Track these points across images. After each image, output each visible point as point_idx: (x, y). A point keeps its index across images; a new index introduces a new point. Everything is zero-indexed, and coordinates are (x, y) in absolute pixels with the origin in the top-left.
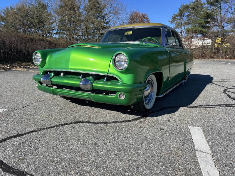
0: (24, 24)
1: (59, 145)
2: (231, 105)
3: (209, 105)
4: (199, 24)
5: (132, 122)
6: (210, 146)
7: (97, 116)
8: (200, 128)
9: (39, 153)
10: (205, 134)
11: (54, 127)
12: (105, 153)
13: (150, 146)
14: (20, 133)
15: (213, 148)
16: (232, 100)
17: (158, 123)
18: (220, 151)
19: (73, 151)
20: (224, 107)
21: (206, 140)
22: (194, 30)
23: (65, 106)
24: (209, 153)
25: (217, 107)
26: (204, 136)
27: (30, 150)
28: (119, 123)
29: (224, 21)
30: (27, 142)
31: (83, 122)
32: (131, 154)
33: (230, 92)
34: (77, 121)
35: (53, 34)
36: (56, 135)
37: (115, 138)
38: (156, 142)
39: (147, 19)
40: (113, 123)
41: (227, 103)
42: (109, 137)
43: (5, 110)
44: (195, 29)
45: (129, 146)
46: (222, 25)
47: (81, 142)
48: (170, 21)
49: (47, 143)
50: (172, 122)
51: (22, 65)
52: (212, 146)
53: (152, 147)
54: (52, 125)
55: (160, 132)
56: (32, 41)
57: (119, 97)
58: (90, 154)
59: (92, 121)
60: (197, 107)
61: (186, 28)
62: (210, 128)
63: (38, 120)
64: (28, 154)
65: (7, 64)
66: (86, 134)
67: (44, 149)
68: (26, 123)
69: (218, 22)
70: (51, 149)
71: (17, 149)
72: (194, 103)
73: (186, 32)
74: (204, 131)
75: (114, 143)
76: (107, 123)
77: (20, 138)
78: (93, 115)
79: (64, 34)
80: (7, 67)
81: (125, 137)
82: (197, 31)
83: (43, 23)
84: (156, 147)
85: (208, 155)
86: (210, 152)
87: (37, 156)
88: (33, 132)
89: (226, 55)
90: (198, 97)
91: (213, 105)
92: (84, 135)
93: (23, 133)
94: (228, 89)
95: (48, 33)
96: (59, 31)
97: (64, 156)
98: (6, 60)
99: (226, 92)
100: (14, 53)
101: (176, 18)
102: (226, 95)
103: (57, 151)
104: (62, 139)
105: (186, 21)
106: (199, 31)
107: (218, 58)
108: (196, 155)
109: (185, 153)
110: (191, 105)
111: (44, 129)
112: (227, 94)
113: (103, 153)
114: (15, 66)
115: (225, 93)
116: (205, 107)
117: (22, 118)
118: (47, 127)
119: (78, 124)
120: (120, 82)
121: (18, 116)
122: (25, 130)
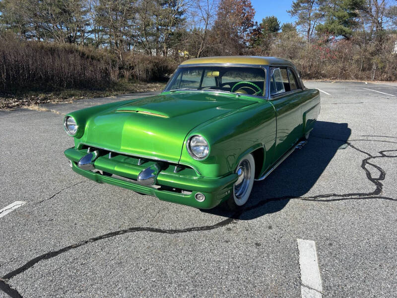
0: (35, 15)
1: (111, 273)
2: (367, 195)
3: (335, 195)
4: (339, 18)
5: (215, 230)
6: (322, 276)
7: (163, 216)
8: (314, 242)
9: (82, 289)
10: (318, 255)
11: (101, 238)
12: (176, 288)
13: (238, 277)
14: (51, 249)
15: (326, 281)
16: (372, 183)
17: (254, 233)
18: (335, 286)
19: (131, 284)
20: (355, 200)
21: (319, 266)
22: (330, 28)
23: (114, 196)
24: (319, 290)
25: (346, 199)
26: (316, 258)
27: (70, 283)
28: (196, 232)
29: (382, 13)
30: (63, 268)
31: (143, 229)
32: (210, 291)
33: (372, 165)
34: (134, 227)
35: (88, 32)
36: (104, 254)
37: (190, 262)
38: (248, 270)
39: (250, 7)
40: (188, 232)
41: (362, 192)
42: (181, 259)
43: (24, 203)
44: (332, 26)
45: (209, 276)
46: (378, 21)
47: (141, 268)
48: (289, 12)
49: (93, 269)
50: (274, 230)
51: (38, 99)
52: (325, 278)
53: (242, 278)
54: (98, 235)
55: (256, 250)
56: (52, 55)
57: (197, 198)
58: (154, 291)
59: (157, 227)
60: (315, 198)
61: (316, 25)
62: (328, 242)
63: (76, 224)
64: (68, 290)
65: (13, 98)
66: (147, 254)
67: (90, 282)
68: (59, 230)
69: (373, 16)
70: (100, 282)
71: (52, 281)
72: (312, 190)
73: (316, 32)
74: (318, 249)
75: (188, 271)
76: (179, 231)
77: (53, 259)
78: (158, 215)
79: (106, 34)
80: (14, 104)
81: (204, 260)
82: (336, 31)
83: (69, 14)
84: (247, 279)
85: (317, 293)
86: (321, 289)
87: (80, 294)
88: (70, 248)
89: (383, 74)
90: (320, 177)
91: (340, 196)
92: (145, 255)
93: (57, 250)
94: (369, 158)
95: (79, 31)
96: (96, 28)
97: (118, 294)
98: (11, 90)
99: (367, 166)
100: (23, 77)
101: (300, 6)
102: (365, 172)
103: (108, 285)
104: (113, 262)
105: (318, 12)
106: (337, 30)
107: (369, 78)
108: (300, 294)
109: (287, 289)
110: (306, 195)
111: (86, 242)
112: (366, 170)
113: (172, 289)
114: (26, 101)
115: (364, 168)
116: (328, 199)
117: (52, 220)
118: (91, 239)
120: (197, 175)
121: (45, 216)
122: (59, 245)
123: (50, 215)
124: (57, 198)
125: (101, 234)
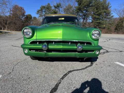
34: (69, 71)
50: (106, 62)
76: (85, 68)
101: (39, 12)
117: (30, 78)
118: (60, 79)
119: (72, 72)
120: (93, 45)
121: (23, 77)
122: (51, 85)
123: (25, 76)
124: (17, 70)
125: (61, 76)
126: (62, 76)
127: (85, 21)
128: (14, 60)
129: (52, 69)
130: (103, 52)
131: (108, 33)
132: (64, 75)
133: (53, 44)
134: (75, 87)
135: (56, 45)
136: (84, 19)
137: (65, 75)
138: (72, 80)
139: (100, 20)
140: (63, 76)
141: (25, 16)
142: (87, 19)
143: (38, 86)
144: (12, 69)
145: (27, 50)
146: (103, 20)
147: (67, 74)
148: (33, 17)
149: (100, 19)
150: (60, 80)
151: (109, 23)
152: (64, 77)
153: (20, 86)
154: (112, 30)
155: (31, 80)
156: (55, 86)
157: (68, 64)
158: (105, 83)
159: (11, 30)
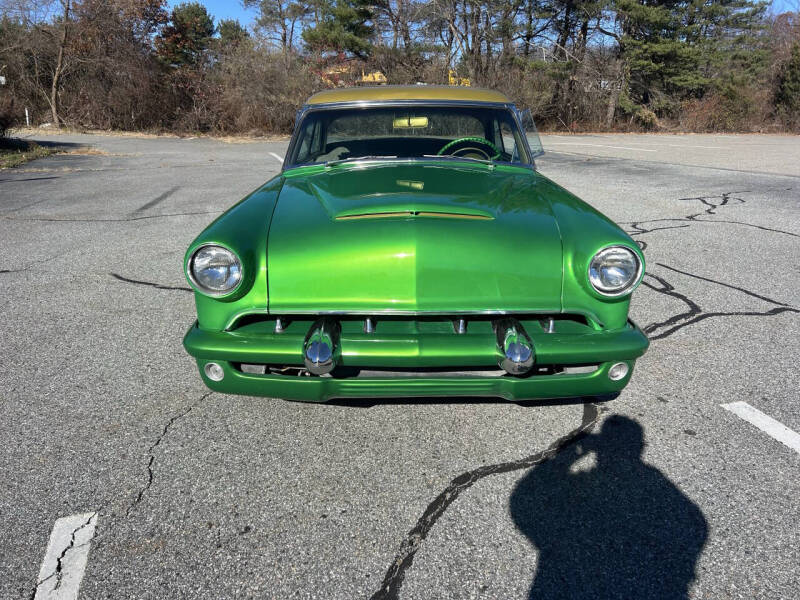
2: (691, 315)
3: (657, 325)
4: (342, 18)
8: (744, 403)
10: (777, 420)
16: (669, 296)
25: (679, 327)
26: (781, 425)
50: (672, 401)
62: (757, 396)
91: (664, 323)
111: (413, 544)
116: (659, 333)
117: (248, 529)
118: (411, 533)
119: (475, 484)
120: (597, 328)
121: (210, 525)
122: (363, 576)
123: (223, 520)
124: (171, 476)
125: (415, 513)
126: (420, 510)
127: (569, 42)
128: (144, 397)
129: (363, 461)
130: (668, 322)
131: (726, 129)
132: (431, 508)
133: (365, 335)
134: (485, 588)
135: (379, 336)
136: (565, 29)
137: (438, 507)
138: (470, 543)
139: (673, 37)
140: (427, 514)
141: (166, 20)
142: (585, 29)
143: (294, 586)
144: (144, 468)
145: (218, 367)
146: (696, 38)
147: (448, 496)
148: (216, 24)
149: (673, 31)
150: (411, 543)
151: (734, 58)
152: (429, 519)
153: (207, 586)
154: (750, 109)
155: (254, 546)
156: (385, 583)
157: (455, 426)
158: (650, 556)
159: (81, 127)
